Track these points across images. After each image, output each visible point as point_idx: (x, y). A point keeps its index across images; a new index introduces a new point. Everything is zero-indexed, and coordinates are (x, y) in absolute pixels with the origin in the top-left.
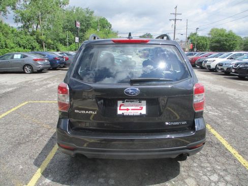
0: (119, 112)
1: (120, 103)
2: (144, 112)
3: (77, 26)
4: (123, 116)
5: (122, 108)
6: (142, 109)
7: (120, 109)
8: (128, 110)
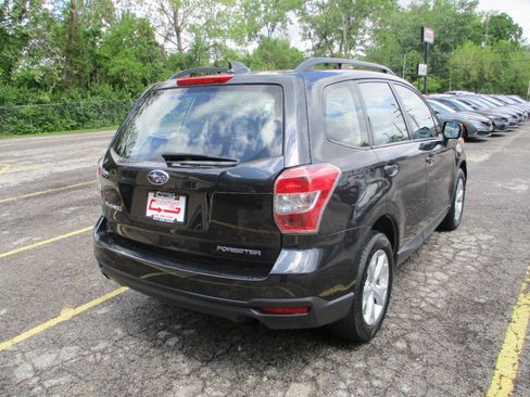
0: (149, 213)
1: (151, 196)
2: (180, 218)
3: (426, 39)
4: (151, 219)
5: (153, 206)
6: (178, 211)
7: (150, 208)
8: (159, 210)
